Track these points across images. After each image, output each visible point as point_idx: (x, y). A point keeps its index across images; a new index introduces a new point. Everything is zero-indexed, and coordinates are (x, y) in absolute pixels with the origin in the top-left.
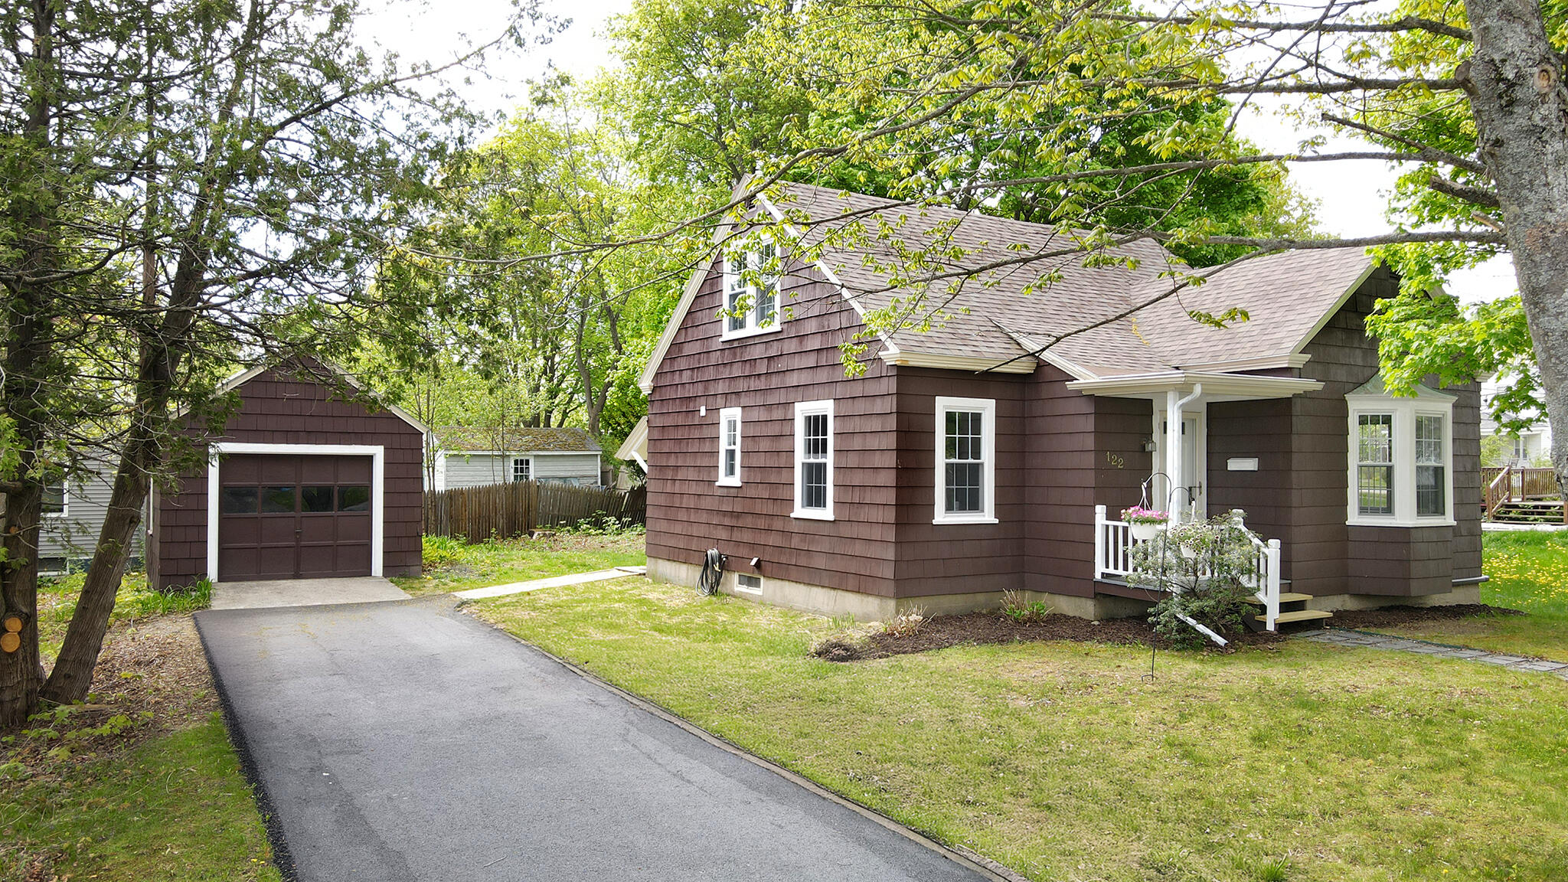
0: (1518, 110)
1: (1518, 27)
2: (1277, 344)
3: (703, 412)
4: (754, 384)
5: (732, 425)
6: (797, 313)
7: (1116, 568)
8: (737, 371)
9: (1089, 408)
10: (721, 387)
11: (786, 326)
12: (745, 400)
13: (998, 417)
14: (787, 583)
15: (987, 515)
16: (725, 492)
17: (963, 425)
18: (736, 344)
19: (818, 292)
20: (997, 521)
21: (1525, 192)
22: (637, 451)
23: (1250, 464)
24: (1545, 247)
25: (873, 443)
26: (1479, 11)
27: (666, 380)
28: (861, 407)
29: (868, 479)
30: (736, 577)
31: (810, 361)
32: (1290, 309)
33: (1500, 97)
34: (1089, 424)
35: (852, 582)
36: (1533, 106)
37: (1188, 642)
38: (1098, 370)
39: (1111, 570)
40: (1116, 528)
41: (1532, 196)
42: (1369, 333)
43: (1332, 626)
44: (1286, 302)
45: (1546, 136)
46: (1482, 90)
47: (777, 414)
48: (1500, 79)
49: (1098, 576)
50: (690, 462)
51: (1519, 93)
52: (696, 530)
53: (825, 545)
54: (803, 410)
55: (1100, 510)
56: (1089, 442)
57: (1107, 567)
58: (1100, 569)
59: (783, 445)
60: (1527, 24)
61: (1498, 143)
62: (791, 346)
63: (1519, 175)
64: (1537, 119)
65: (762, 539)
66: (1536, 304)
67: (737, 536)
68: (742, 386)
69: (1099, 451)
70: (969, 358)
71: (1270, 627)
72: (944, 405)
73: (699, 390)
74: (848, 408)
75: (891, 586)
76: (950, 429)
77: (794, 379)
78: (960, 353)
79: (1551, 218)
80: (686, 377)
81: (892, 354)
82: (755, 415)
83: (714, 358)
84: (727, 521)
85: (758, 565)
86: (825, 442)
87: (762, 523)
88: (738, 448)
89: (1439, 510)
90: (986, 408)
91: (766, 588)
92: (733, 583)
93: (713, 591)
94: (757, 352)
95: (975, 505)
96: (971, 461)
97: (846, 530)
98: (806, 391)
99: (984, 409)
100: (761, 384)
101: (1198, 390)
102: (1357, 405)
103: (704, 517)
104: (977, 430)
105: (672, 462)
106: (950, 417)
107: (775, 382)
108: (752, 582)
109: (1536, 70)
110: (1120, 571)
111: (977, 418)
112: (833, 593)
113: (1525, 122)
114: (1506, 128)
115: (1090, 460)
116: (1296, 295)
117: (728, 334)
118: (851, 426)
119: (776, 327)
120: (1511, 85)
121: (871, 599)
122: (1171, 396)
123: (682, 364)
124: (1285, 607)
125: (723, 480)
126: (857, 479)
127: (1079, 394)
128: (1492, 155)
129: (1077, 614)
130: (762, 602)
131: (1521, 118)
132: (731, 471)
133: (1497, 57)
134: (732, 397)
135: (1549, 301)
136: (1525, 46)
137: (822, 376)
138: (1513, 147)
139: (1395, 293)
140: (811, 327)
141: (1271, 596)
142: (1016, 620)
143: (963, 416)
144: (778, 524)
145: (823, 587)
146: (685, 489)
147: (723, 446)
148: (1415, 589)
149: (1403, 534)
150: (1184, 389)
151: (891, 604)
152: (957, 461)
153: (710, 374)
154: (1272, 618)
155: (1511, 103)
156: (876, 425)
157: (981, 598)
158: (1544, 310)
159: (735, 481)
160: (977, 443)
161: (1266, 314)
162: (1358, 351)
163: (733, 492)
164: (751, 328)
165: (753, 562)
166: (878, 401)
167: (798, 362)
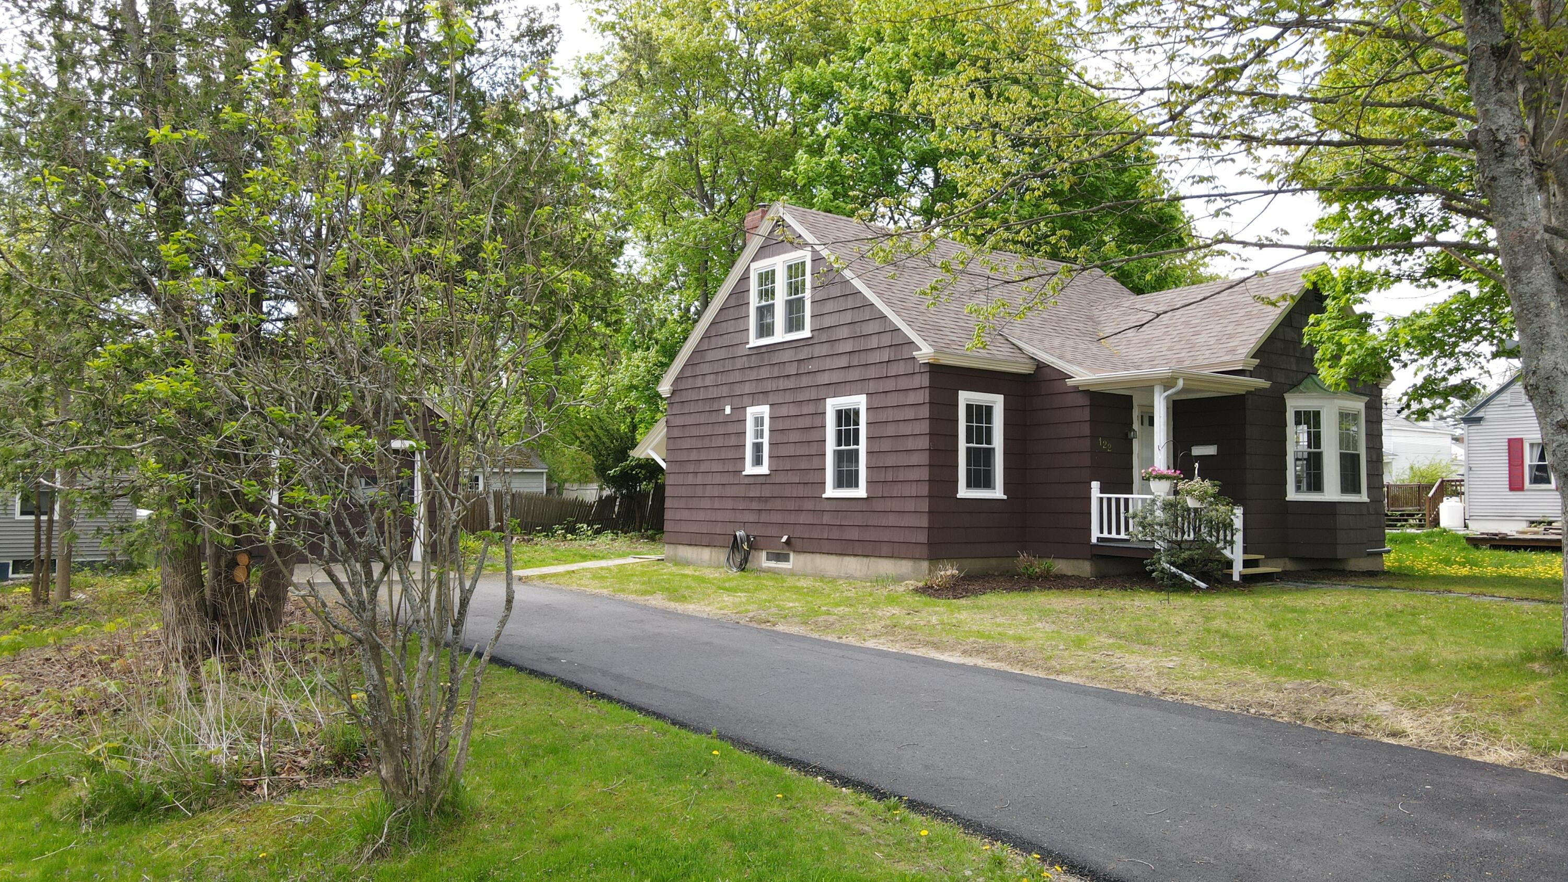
0: (1507, 159)
1: (1506, 110)
2: (1233, 351)
3: (728, 410)
4: (783, 384)
5: (759, 421)
6: (827, 322)
7: (1110, 532)
8: (764, 373)
9: (1085, 401)
10: (747, 388)
11: (816, 333)
12: (773, 398)
13: (1006, 409)
14: (818, 556)
15: (997, 493)
16: (752, 480)
17: (980, 414)
18: (763, 350)
19: (850, 303)
20: (1005, 497)
21: (1509, 209)
22: (653, 449)
23: (1211, 450)
24: (1521, 242)
25: (907, 429)
26: (1482, 99)
27: (689, 383)
28: (892, 400)
29: (903, 460)
30: (764, 555)
31: (843, 362)
32: (1238, 323)
33: (1496, 151)
34: (1086, 414)
35: (885, 549)
36: (1516, 157)
37: (1177, 586)
38: (1090, 369)
39: (1105, 535)
40: (1109, 500)
41: (1513, 211)
42: (1306, 341)
43: (1281, 579)
44: (1234, 318)
45: (1523, 176)
46: (1485, 147)
47: (808, 409)
48: (1496, 140)
49: (1094, 540)
50: (714, 455)
51: (1507, 149)
52: (720, 516)
53: (858, 520)
54: (833, 405)
55: (1095, 486)
56: (1086, 429)
57: (1102, 532)
58: (1095, 535)
59: (814, 436)
60: (1511, 109)
61: (1494, 179)
62: (824, 350)
63: (1506, 198)
64: (1518, 165)
65: (791, 518)
66: (1514, 278)
67: (765, 517)
68: (769, 386)
69: (1093, 437)
70: (986, 358)
71: (1236, 578)
72: (965, 397)
73: (724, 391)
74: (879, 401)
75: (925, 550)
76: (969, 418)
77: (825, 378)
78: (979, 354)
79: (1525, 224)
80: (709, 381)
81: (925, 352)
82: (784, 411)
83: (739, 364)
84: (755, 505)
85: (788, 543)
86: (857, 431)
87: (791, 505)
88: (766, 441)
89: (1356, 490)
90: (997, 402)
91: (795, 562)
92: (762, 560)
93: (742, 568)
94: (787, 356)
95: (987, 483)
96: (984, 446)
97: (879, 505)
98: (839, 388)
99: (994, 402)
100: (790, 384)
101: (1180, 383)
102: (1294, 403)
103: (729, 504)
104: (989, 420)
105: (694, 456)
106: (969, 407)
107: (805, 381)
108: (780, 557)
109: (1517, 136)
110: (1114, 535)
111: (989, 409)
112: (865, 560)
113: (1510, 167)
114: (1500, 170)
115: (1086, 444)
116: (1242, 313)
117: (754, 342)
118: (883, 416)
119: (806, 333)
120: (1503, 144)
121: (904, 562)
122: (1157, 391)
123: (705, 369)
124: (1247, 564)
125: (750, 469)
126: (890, 460)
127: (1076, 390)
128: (1489, 186)
129: (1076, 573)
130: (792, 573)
131: (1507, 165)
132: (758, 461)
133: (1494, 127)
134: (757, 398)
135: (1523, 275)
136: (1510, 121)
137: (854, 375)
138: (1503, 182)
139: (1322, 310)
140: (844, 332)
141: (1236, 555)
142: (1030, 577)
143: (979, 407)
144: (809, 505)
145: (855, 555)
146: (708, 479)
147: (750, 440)
148: (1341, 553)
149: (1331, 506)
150: (1168, 383)
151: (925, 565)
152: (974, 445)
153: (736, 377)
154: (1238, 570)
155: (1503, 155)
156: (909, 414)
157: (993, 562)
158: (1520, 281)
159: (764, 469)
160: (989, 431)
161: (1218, 328)
162: (1292, 359)
163: (762, 480)
164: (780, 335)
165: (784, 539)
166: (911, 393)
167: (829, 363)
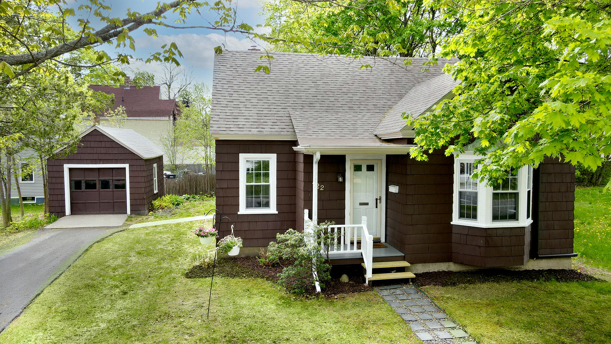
9: (303, 160)
15: (272, 209)
17: (258, 166)
20: (277, 212)
23: (396, 189)
34: (303, 168)
43: (414, 283)
56: (303, 177)
70: (256, 135)
71: (367, 282)
72: (245, 157)
76: (249, 169)
78: (250, 133)
90: (272, 159)
95: (265, 204)
96: (263, 183)
99: (269, 158)
101: (318, 154)
102: (460, 158)
104: (266, 169)
106: (249, 163)
111: (266, 163)
115: (303, 186)
141: (367, 265)
143: (257, 162)
152: (253, 184)
154: (368, 277)
160: (266, 175)
